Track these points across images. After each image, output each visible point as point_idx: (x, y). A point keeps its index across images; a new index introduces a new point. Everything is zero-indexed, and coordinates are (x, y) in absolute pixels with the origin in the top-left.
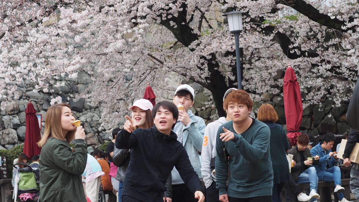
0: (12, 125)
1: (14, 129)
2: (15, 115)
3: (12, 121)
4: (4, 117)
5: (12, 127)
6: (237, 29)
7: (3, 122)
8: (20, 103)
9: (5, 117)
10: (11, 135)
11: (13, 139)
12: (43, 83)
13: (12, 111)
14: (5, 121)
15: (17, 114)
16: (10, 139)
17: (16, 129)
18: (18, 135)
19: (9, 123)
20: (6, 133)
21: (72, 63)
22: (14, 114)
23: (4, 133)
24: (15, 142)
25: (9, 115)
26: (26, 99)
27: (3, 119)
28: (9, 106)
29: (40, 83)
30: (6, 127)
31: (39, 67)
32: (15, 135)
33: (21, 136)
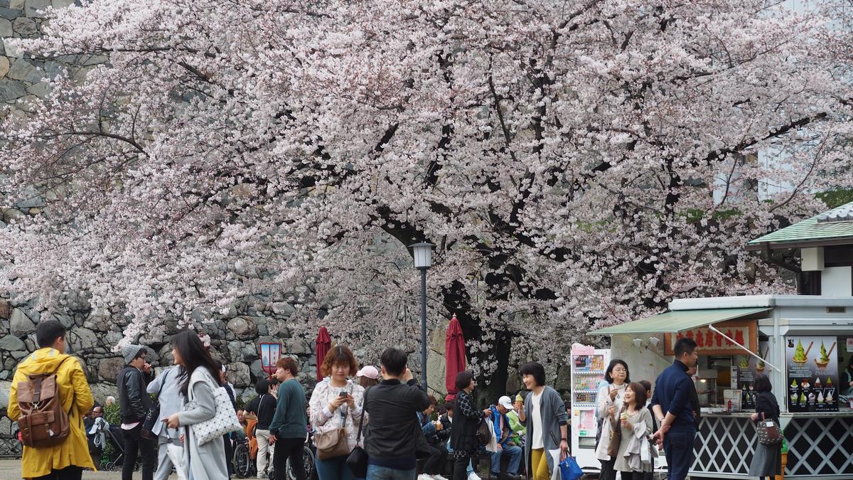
0: (242, 356)
1: (246, 363)
2: (249, 342)
3: (244, 350)
4: (231, 343)
5: (243, 360)
6: (422, 265)
7: (229, 350)
8: (260, 322)
9: (233, 343)
10: (239, 373)
11: (243, 380)
12: (189, 318)
13: (245, 334)
14: (232, 350)
15: (253, 339)
16: (238, 379)
17: (249, 364)
18: (251, 374)
19: (239, 353)
20: (231, 370)
21: (228, 294)
22: (248, 339)
23: (229, 368)
24: (245, 384)
25: (240, 339)
26: (271, 314)
27: (229, 347)
28: (242, 326)
29: (185, 317)
30: (233, 360)
31: (187, 298)
32: (246, 374)
33: (256, 375)
